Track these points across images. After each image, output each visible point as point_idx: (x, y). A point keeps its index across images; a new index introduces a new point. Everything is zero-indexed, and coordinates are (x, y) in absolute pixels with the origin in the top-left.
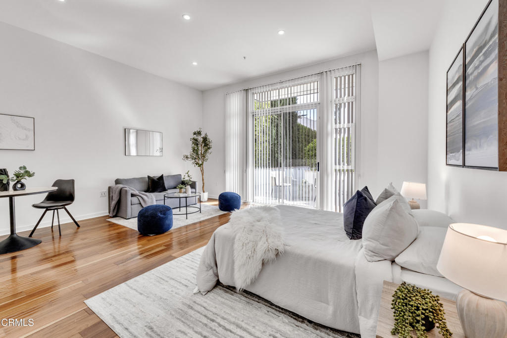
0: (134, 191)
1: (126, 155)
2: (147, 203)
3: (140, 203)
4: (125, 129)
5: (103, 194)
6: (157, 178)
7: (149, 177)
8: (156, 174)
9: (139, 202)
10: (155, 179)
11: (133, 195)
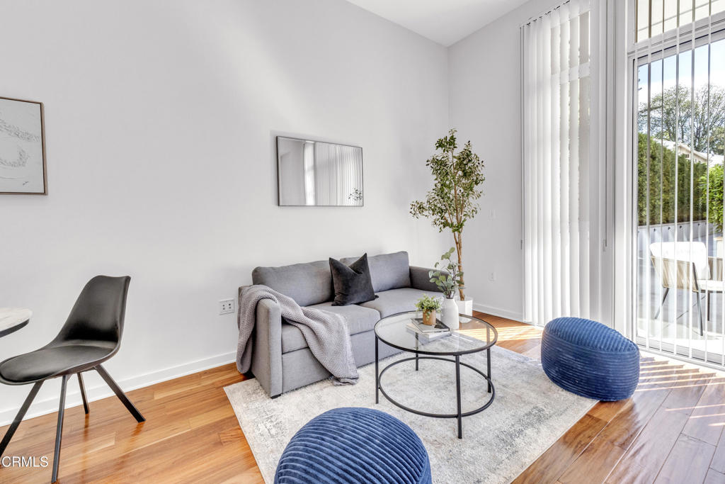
0: (293, 307)
1: (279, 205)
2: (327, 345)
3: (308, 347)
4: (277, 138)
5: (227, 307)
6: (353, 262)
7: (332, 261)
8: (348, 252)
9: (304, 345)
10: (347, 265)
11: (285, 322)
